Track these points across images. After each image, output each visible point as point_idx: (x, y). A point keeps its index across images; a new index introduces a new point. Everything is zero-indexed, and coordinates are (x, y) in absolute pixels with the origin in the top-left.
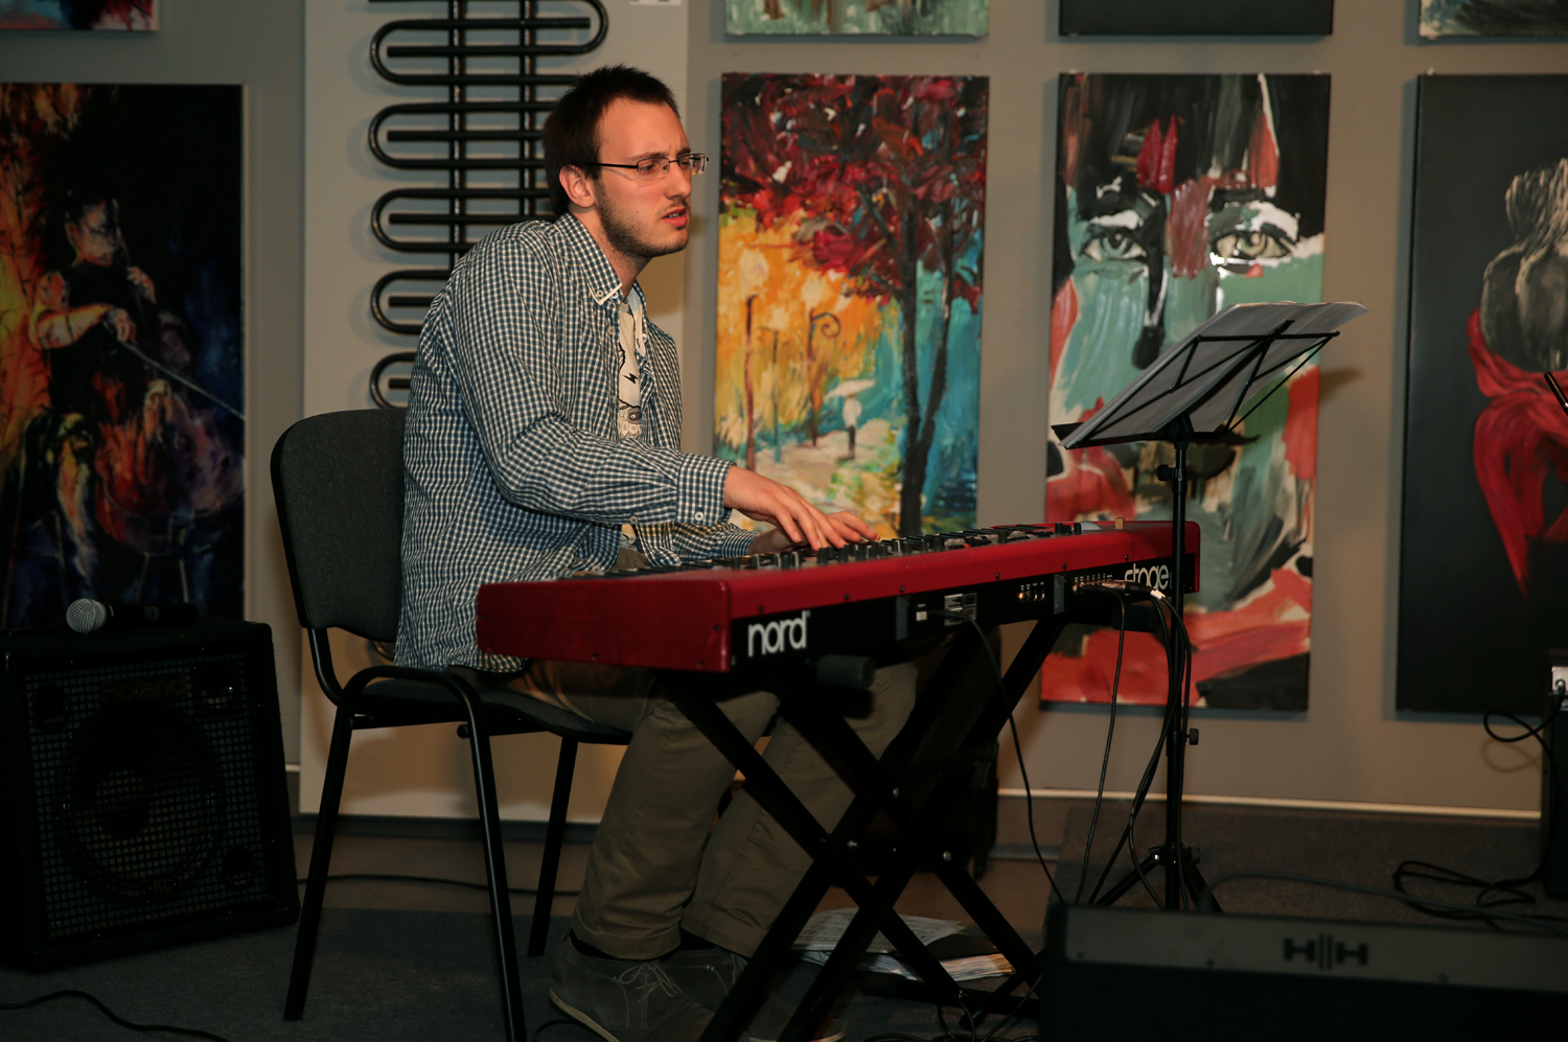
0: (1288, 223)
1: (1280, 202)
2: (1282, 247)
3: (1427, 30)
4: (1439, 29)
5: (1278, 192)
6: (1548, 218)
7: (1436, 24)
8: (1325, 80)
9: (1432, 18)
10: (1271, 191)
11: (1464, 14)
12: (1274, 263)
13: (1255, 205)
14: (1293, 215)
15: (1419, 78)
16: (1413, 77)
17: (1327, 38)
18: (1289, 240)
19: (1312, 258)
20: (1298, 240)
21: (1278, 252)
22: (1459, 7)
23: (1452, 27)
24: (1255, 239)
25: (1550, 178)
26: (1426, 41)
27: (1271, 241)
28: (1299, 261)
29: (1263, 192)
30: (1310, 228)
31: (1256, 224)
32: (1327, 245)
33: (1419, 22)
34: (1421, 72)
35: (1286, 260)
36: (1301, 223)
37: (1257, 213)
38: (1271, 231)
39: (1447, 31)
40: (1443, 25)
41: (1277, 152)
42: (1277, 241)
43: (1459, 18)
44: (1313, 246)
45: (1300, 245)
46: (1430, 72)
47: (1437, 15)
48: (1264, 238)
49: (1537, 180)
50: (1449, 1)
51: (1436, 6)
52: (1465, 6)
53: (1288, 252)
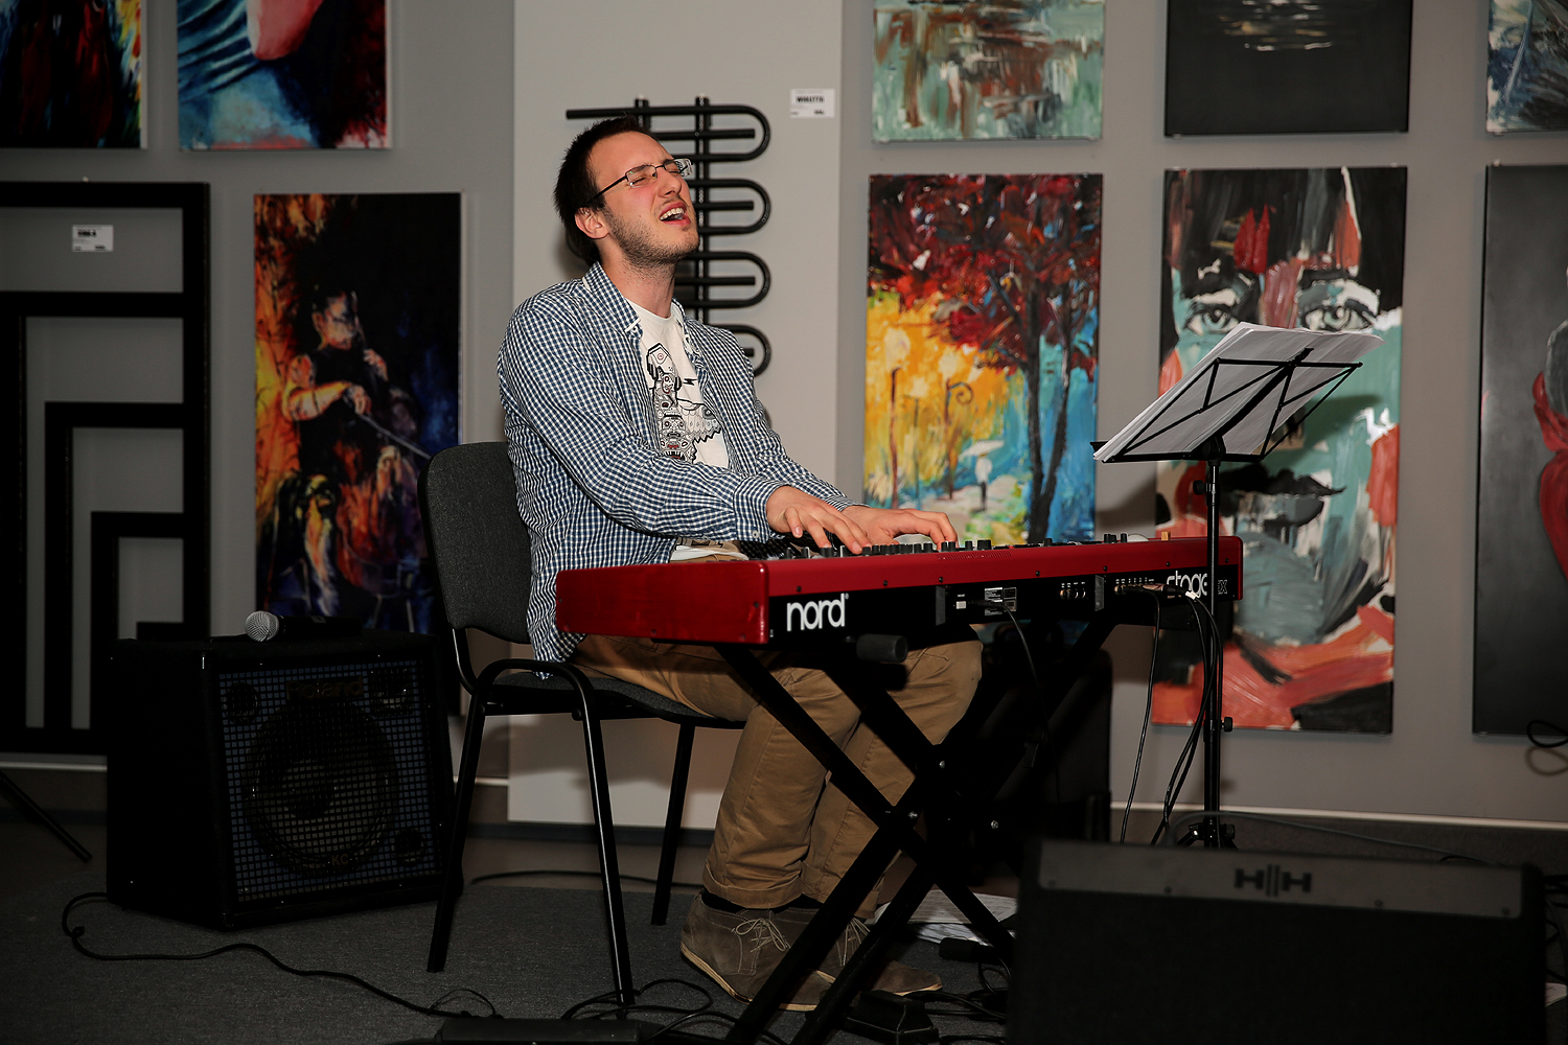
0: (1370, 299)
1: (1363, 280)
2: (1365, 320)
3: (1494, 126)
4: (1504, 125)
5: (1360, 272)
7: (1501, 120)
8: (1404, 170)
9: (1497, 115)
10: (1354, 271)
11: (1527, 111)
13: (1340, 283)
14: (1374, 291)
15: (1488, 168)
16: (1482, 167)
17: (1404, 135)
18: (1371, 314)
19: (1392, 329)
20: (1379, 314)
21: (1361, 324)
22: (1522, 105)
23: (1516, 122)
24: (1340, 313)
26: (1492, 136)
27: (1354, 315)
29: (1347, 271)
30: (1386, 305)
31: (1341, 300)
32: (1404, 318)
33: (1487, 119)
34: (1489, 163)
35: (1368, 331)
36: (1381, 298)
37: (1342, 290)
38: (1356, 307)
39: (1511, 126)
40: (1508, 121)
41: (1359, 236)
42: (1360, 314)
43: (1522, 115)
44: (1391, 320)
45: (1380, 318)
46: (1497, 163)
47: (1502, 113)
48: (1348, 312)
50: (1512, 100)
51: (1501, 105)
52: (1528, 105)
53: (1370, 324)
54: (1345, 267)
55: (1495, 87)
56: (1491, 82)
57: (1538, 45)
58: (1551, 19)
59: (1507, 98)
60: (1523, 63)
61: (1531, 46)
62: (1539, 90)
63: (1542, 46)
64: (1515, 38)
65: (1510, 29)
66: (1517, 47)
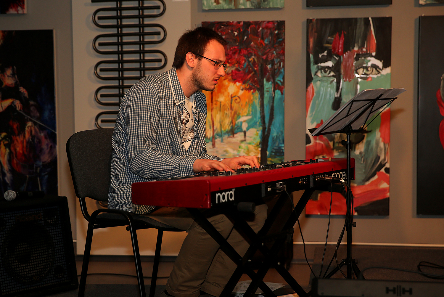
0: (379, 64)
1: (376, 57)
2: (378, 71)
3: (422, 2)
4: (425, 1)
5: (376, 54)
8: (390, 19)
10: (374, 54)
12: (375, 76)
13: (369, 58)
14: (381, 61)
15: (420, 17)
16: (417, 17)
17: (390, 5)
18: (380, 69)
19: (387, 74)
20: (383, 69)
21: (377, 73)
24: (369, 69)
26: (421, 5)
27: (374, 69)
28: (383, 75)
29: (372, 54)
30: (386, 65)
31: (369, 64)
32: (392, 70)
34: (420, 15)
35: (379, 75)
36: (383, 64)
37: (370, 61)
38: (374, 66)
39: (428, 2)
41: (375, 41)
42: (376, 69)
44: (388, 71)
45: (383, 71)
46: (423, 15)
48: (372, 68)
53: (380, 73)
54: (371, 52)
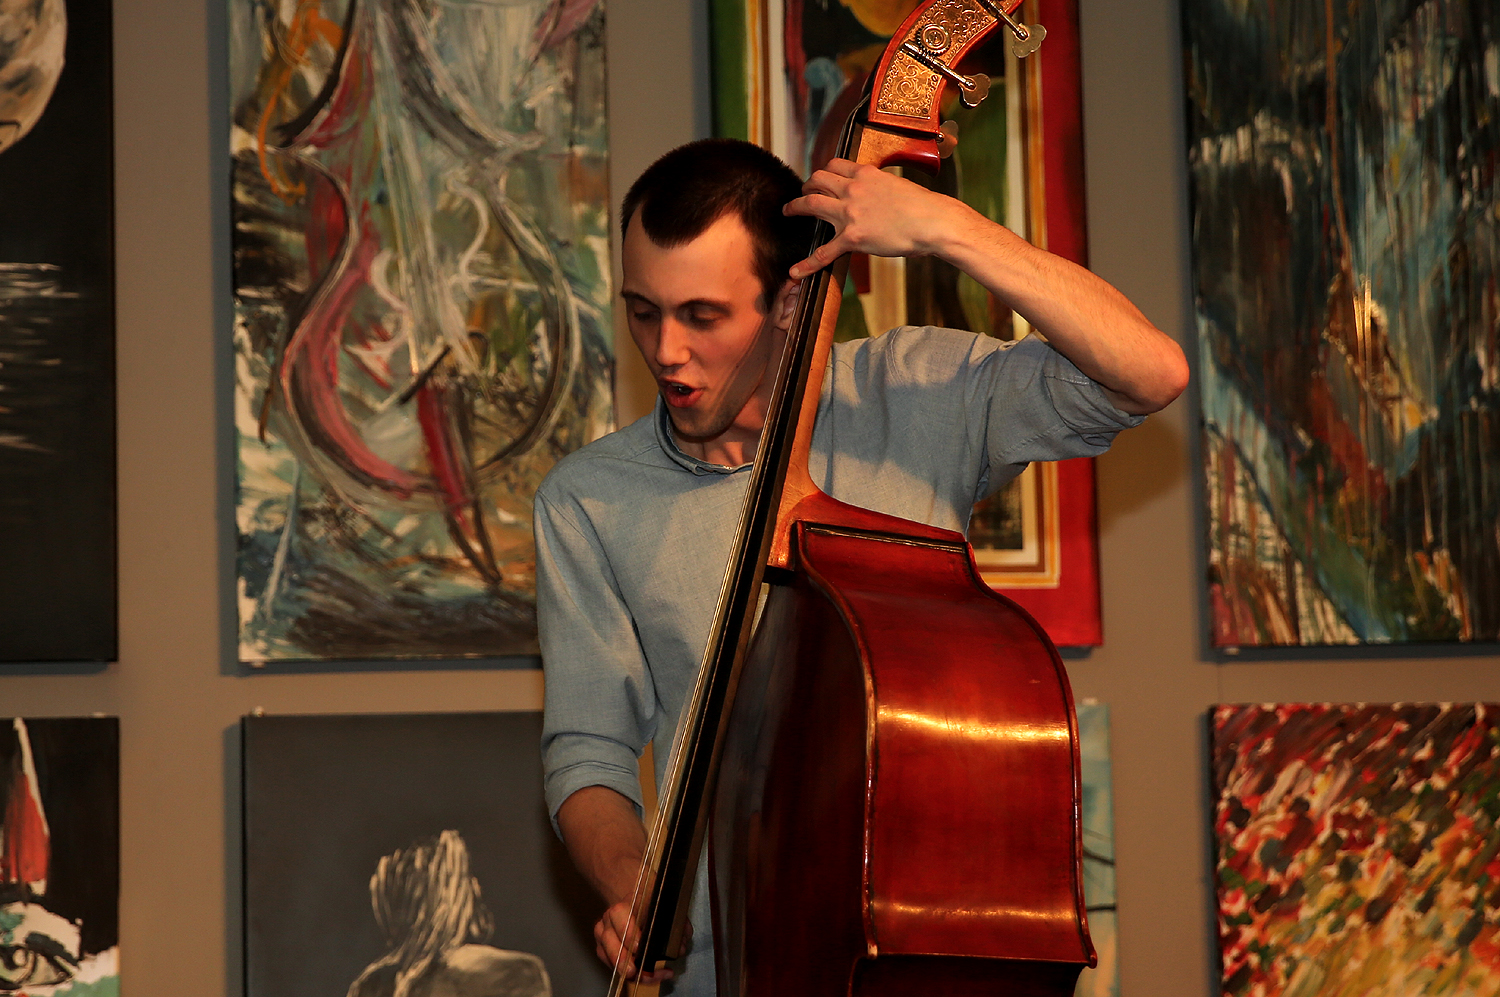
0: (66, 933)
1: (52, 903)
2: (58, 967)
3: (249, 653)
4: (265, 652)
5: (49, 888)
6: (429, 914)
7: (261, 645)
8: (112, 725)
9: (255, 637)
10: (39, 888)
11: (298, 630)
12: (49, 991)
13: (17, 908)
14: (72, 922)
15: (243, 720)
16: (235, 720)
17: (112, 666)
18: (68, 957)
19: (104, 981)
20: (81, 958)
21: (54, 977)
22: (291, 621)
23: (283, 649)
24: (19, 958)
25: (429, 858)
26: (248, 669)
27: (42, 962)
28: (85, 987)
29: (29, 888)
30: (98, 938)
31: (19, 936)
32: (123, 963)
33: (238, 642)
34: (245, 713)
35: (65, 987)
36: (83, 933)
37: (20, 919)
38: (42, 946)
39: (277, 655)
40: (271, 645)
41: (46, 830)
42: (51, 960)
43: (292, 637)
44: (103, 966)
45: (82, 964)
46: (258, 711)
47: (262, 633)
48: (31, 957)
49: (411, 861)
50: (277, 614)
51: (259, 621)
52: (300, 621)
53: (68, 975)
54: (24, 880)
55: (250, 594)
56: (242, 584)
57: (311, 528)
58: (326, 489)
59: (268, 609)
60: (290, 557)
61: (300, 531)
62: (316, 598)
63: (317, 530)
64: (276, 518)
65: (268, 504)
66: (279, 532)
